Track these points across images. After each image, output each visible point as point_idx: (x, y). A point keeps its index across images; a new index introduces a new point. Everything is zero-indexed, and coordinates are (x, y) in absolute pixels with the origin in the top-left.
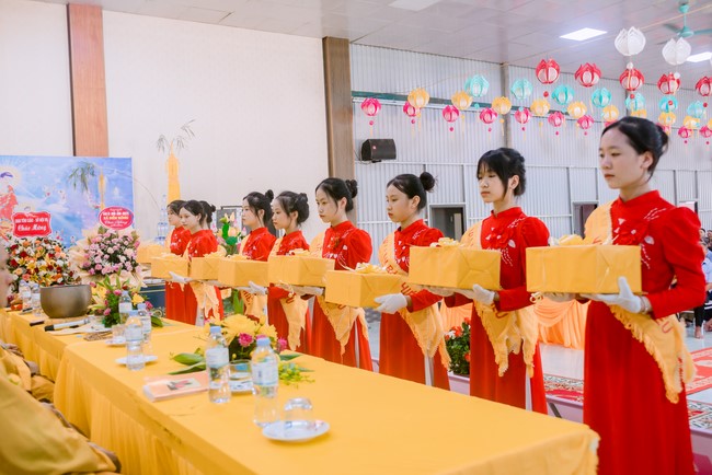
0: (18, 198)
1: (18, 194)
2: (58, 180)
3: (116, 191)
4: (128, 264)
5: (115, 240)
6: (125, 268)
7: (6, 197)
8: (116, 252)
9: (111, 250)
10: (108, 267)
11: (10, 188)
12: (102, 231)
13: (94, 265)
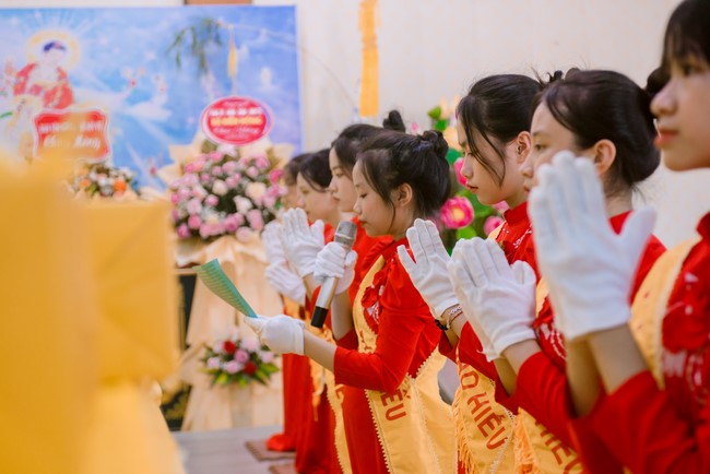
0: (77, 92)
1: (77, 84)
2: (151, 56)
3: (266, 75)
4: (255, 217)
5: (230, 166)
6: (247, 224)
7: (54, 91)
8: (232, 193)
9: (220, 188)
10: (212, 221)
11: (62, 75)
12: (208, 148)
13: (186, 220)
